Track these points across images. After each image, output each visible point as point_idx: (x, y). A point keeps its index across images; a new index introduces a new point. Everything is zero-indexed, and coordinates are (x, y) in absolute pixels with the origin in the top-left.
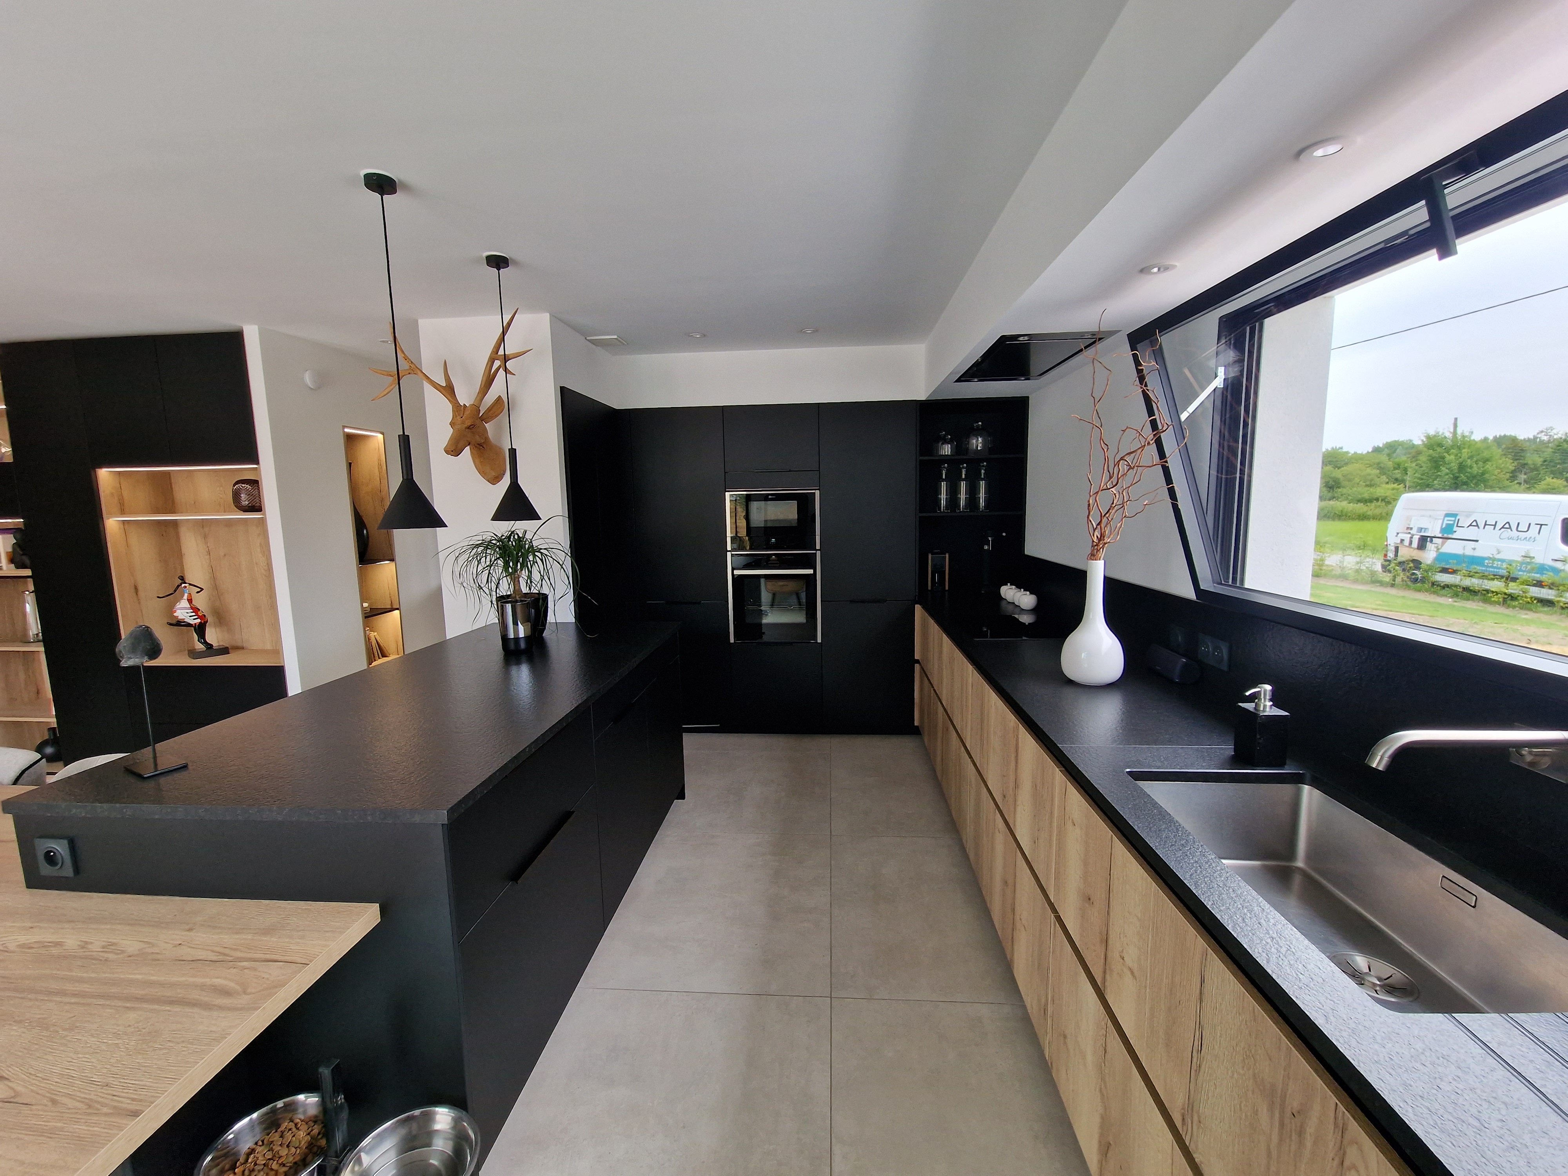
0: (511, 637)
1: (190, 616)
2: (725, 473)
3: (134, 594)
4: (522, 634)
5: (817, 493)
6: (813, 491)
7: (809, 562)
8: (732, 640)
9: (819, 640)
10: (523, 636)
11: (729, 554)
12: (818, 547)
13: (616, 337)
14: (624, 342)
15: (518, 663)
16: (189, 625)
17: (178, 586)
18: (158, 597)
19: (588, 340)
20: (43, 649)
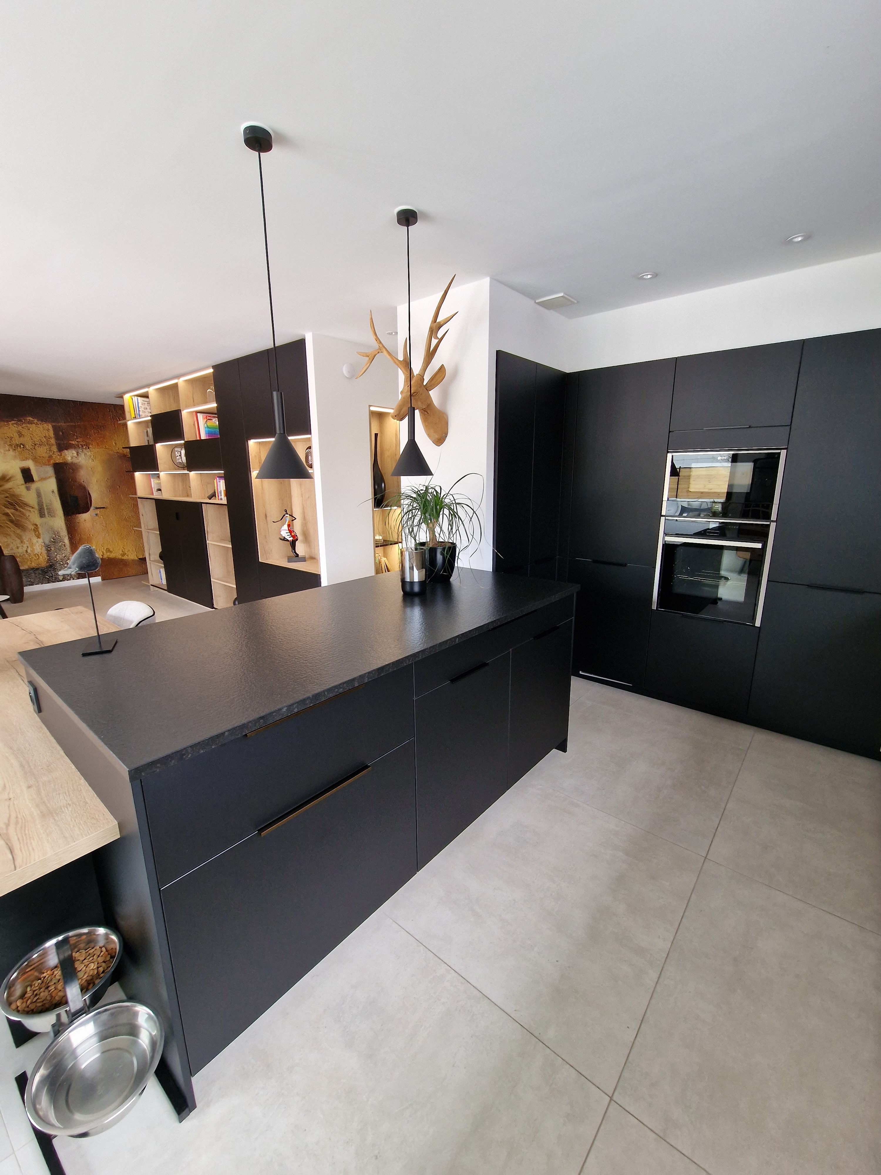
0: (407, 581)
1: (288, 535)
2: (670, 432)
3: (265, 519)
4: (416, 579)
5: (783, 453)
6: (779, 451)
7: (761, 534)
8: (654, 607)
9: (758, 624)
10: (417, 581)
11: (663, 519)
12: (774, 517)
13: (562, 294)
14: (574, 300)
15: (412, 605)
16: (288, 540)
17: (284, 515)
18: (273, 522)
19: (537, 303)
20: (231, 546)
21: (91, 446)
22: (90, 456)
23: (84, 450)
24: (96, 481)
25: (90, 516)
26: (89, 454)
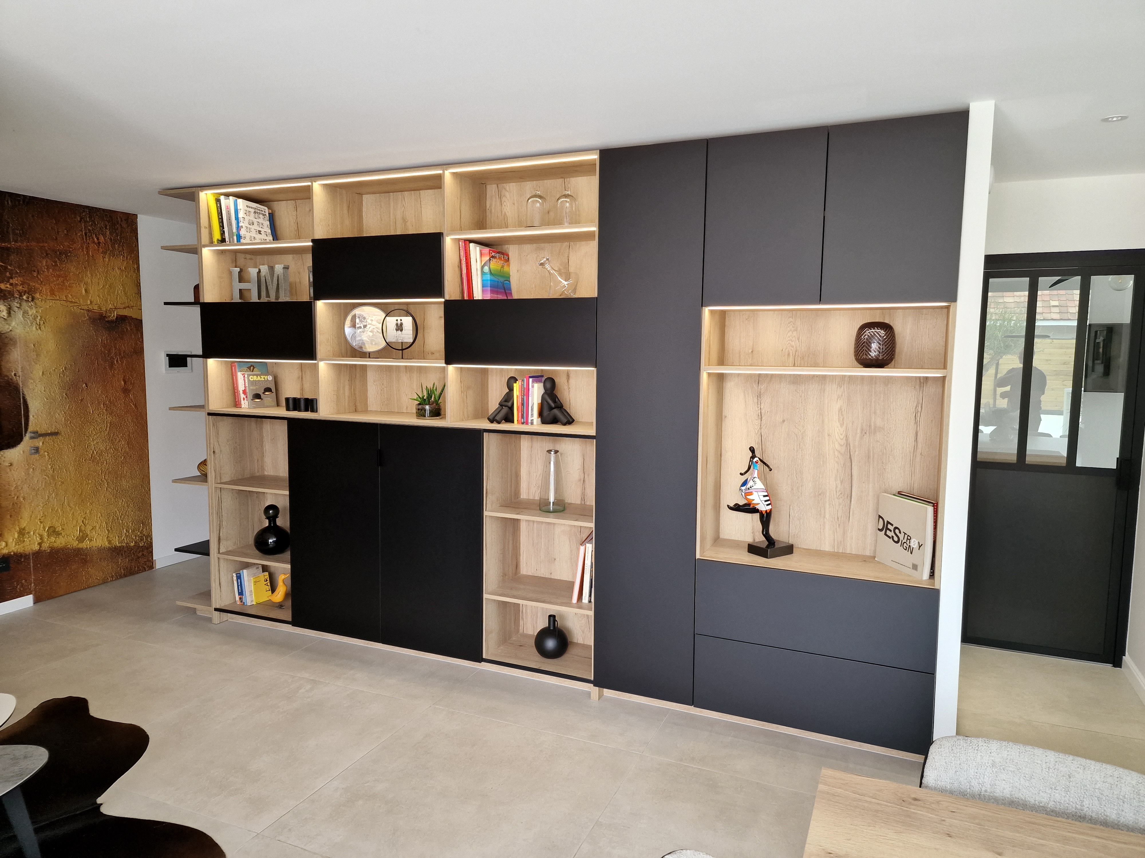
21: (37, 295)
22: (35, 318)
23: (24, 304)
24: (41, 373)
25: (22, 452)
26: (32, 312)
